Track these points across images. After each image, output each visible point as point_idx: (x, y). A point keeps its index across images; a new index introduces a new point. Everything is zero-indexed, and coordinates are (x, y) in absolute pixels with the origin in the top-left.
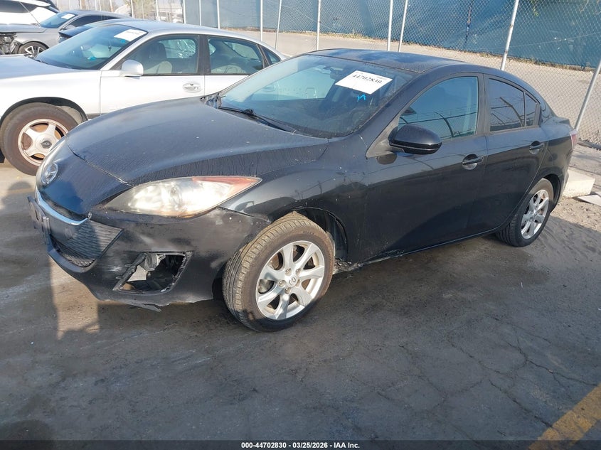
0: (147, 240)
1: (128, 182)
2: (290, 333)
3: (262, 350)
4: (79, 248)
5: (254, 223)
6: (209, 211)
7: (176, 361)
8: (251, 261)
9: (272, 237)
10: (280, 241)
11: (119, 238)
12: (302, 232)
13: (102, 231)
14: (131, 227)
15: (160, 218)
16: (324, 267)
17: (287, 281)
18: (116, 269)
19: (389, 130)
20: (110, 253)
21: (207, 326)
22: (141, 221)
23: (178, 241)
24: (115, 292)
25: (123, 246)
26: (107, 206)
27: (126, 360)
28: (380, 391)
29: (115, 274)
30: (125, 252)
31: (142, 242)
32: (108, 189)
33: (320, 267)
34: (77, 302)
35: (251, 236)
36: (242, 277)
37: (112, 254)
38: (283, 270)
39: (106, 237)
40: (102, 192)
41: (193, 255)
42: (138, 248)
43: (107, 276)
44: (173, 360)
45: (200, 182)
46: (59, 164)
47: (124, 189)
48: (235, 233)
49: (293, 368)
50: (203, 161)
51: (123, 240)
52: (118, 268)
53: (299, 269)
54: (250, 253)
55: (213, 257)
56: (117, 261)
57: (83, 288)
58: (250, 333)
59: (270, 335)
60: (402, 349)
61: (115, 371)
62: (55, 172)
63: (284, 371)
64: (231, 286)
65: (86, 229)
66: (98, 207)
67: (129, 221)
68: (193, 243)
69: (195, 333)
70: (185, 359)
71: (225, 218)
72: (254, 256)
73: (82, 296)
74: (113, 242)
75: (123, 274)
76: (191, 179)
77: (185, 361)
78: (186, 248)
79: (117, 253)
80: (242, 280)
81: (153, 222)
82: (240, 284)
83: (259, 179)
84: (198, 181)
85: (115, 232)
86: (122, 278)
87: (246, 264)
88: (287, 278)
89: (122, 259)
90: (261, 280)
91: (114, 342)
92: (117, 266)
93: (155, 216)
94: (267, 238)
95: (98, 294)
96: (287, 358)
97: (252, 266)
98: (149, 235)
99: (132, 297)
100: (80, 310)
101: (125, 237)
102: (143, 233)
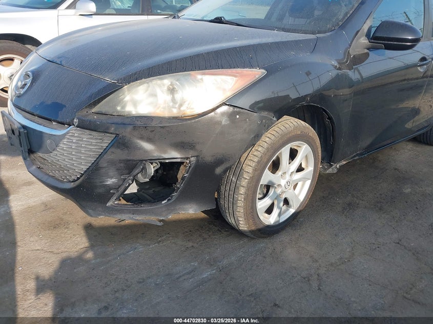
0: (147, 146)
1: (118, 81)
2: (284, 237)
3: (264, 257)
4: (64, 160)
5: (262, 121)
6: (214, 110)
7: (180, 277)
8: (253, 164)
9: (273, 138)
10: (281, 142)
11: (112, 145)
12: (299, 133)
13: (91, 138)
14: (127, 132)
15: (161, 119)
16: (313, 168)
17: (283, 185)
18: (110, 182)
19: (366, 28)
20: (103, 164)
21: (200, 235)
22: (139, 123)
23: (181, 146)
24: (108, 207)
25: (119, 155)
26: (94, 110)
27: (127, 280)
28: (405, 295)
29: (109, 188)
30: (121, 161)
31: (141, 148)
32: (94, 90)
33: (310, 169)
34: (62, 220)
35: (258, 137)
36: (244, 183)
37: (105, 165)
38: (279, 173)
39: (95, 145)
40: (88, 95)
41: (197, 161)
42: (137, 156)
43: (101, 190)
44: (178, 275)
45: (199, 77)
46: (33, 72)
47: (112, 89)
48: (240, 135)
49: (304, 274)
50: (198, 56)
51: (118, 147)
52: (113, 180)
53: (292, 173)
54: (251, 157)
55: (219, 162)
56: (112, 172)
57: (70, 205)
58: (246, 240)
59: (265, 240)
60: (399, 245)
61: (117, 295)
62: (29, 81)
63: (296, 279)
64: (231, 193)
65: (72, 138)
66: (84, 112)
67: (124, 124)
68: (198, 147)
69: (191, 244)
70: (189, 273)
71: (231, 116)
72: (256, 160)
73: (66, 213)
74: (106, 151)
75: (119, 187)
76: (189, 74)
77: (190, 276)
78: (190, 153)
79: (112, 163)
80: (245, 185)
81: (153, 124)
82: (242, 191)
83: (264, 71)
84: (198, 75)
85: (107, 140)
86: (118, 191)
87: (249, 169)
88: (283, 182)
89: (117, 169)
90: (261, 185)
91: (109, 261)
92: (112, 178)
93: (154, 117)
94: (268, 139)
95: (90, 211)
96: (294, 265)
97: (255, 170)
98: (149, 140)
99: (130, 212)
100: (67, 228)
101: (120, 143)
102: (142, 138)
